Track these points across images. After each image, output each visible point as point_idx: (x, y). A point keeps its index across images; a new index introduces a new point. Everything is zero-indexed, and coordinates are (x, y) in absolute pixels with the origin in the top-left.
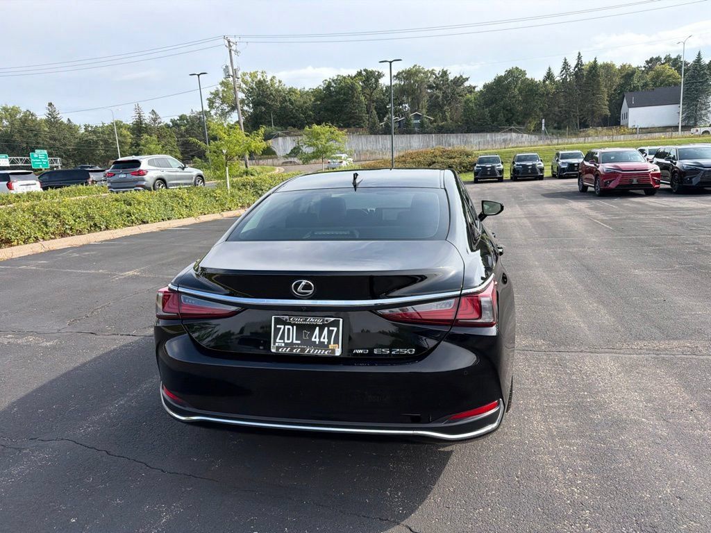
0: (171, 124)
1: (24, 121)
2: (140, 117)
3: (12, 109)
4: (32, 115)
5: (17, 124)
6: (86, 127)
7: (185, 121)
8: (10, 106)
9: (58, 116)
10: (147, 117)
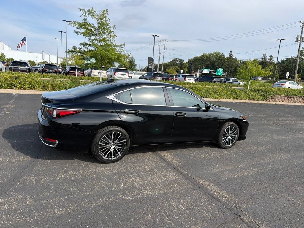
0: (281, 62)
1: (220, 57)
2: (265, 58)
3: (218, 53)
4: (224, 55)
5: (217, 58)
6: (241, 61)
7: (289, 61)
8: (217, 52)
9: (232, 56)
10: (268, 58)
